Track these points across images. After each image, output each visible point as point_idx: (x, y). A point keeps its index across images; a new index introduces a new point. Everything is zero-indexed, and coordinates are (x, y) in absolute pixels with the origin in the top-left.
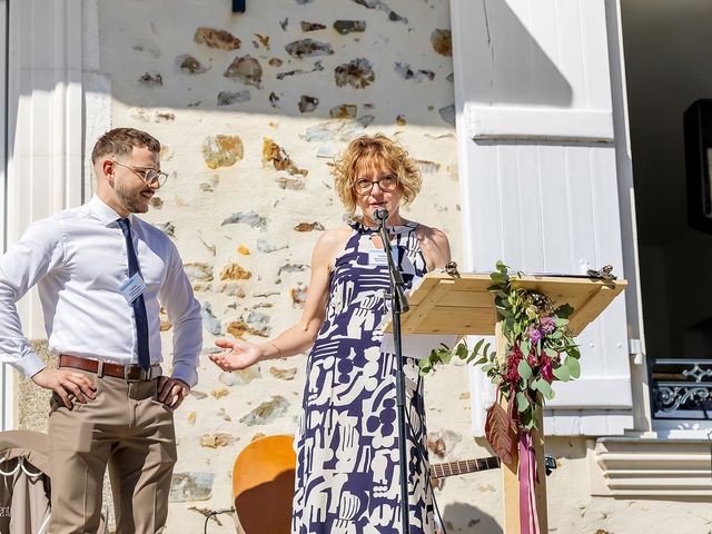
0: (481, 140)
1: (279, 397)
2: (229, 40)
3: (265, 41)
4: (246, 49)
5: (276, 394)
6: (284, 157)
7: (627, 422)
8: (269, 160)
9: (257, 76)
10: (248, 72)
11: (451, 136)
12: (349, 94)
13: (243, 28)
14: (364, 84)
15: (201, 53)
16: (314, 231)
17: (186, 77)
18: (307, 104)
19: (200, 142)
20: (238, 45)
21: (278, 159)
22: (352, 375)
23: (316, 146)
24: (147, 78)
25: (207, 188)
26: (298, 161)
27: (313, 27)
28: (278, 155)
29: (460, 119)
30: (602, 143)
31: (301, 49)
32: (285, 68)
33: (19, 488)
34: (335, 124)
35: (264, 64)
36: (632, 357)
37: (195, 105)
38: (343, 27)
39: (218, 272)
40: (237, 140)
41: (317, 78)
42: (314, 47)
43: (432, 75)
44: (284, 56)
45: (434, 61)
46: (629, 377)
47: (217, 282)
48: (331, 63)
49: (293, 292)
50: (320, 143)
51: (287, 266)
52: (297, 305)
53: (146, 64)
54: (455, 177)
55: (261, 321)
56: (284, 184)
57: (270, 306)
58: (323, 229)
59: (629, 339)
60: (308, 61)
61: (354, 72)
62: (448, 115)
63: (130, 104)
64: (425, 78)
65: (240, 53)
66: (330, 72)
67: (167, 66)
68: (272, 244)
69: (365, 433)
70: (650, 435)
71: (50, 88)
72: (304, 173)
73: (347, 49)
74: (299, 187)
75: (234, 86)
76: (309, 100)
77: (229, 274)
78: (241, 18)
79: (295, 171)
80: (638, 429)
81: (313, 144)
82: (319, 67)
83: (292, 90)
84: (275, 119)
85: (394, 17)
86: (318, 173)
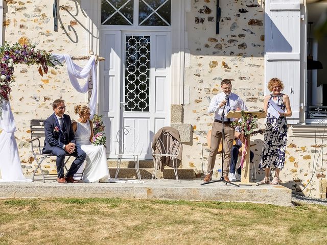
0: (269, 61)
2: (215, 40)
3: (223, 40)
4: (219, 42)
7: (298, 121)
8: (223, 66)
9: (221, 48)
10: (219, 47)
11: (263, 59)
12: (241, 51)
13: (218, 37)
14: (244, 48)
15: (209, 43)
17: (206, 49)
18: (232, 53)
19: (209, 62)
20: (217, 41)
21: (225, 65)
23: (233, 62)
24: (198, 49)
25: (210, 72)
26: (229, 66)
27: (234, 36)
29: (265, 55)
30: (297, 60)
31: (231, 41)
32: (227, 46)
33: (168, 137)
34: (238, 57)
35: (223, 45)
36: (301, 107)
37: (208, 55)
38: (240, 36)
39: (211, 90)
40: (216, 62)
41: (234, 48)
42: (234, 41)
43: (260, 46)
44: (227, 43)
45: (260, 42)
46: (299, 111)
47: (211, 92)
48: (237, 44)
53: (197, 46)
54: (264, 68)
56: (226, 71)
58: (234, 80)
59: (300, 103)
60: (232, 44)
61: (242, 46)
62: (263, 55)
63: (194, 55)
64: (258, 46)
65: (217, 43)
66: (237, 46)
67: (202, 47)
70: (304, 124)
71: (178, 52)
72: (230, 68)
73: (241, 41)
74: (229, 71)
75: (216, 50)
76: (232, 52)
77: (214, 90)
78: (218, 35)
79: (229, 68)
80: (301, 122)
82: (235, 45)
83: (228, 51)
84: (224, 57)
85: (252, 33)
86: (233, 69)
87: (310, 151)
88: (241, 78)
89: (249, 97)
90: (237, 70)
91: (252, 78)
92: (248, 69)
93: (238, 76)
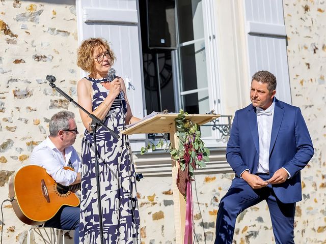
0: (88, 23)
1: (10, 140)
5: (8, 138)
6: (8, 29)
7: (144, 145)
8: (2, 30)
11: (74, 19)
16: (21, 63)
18: (17, 4)
21: (6, 30)
22: (113, 147)
23: (21, 23)
26: (14, 30)
28: (6, 28)
30: (133, 24)
34: (28, 13)
49: (14, 91)
50: (22, 22)
51: (11, 79)
52: (15, 97)
54: (76, 38)
55: (1, 105)
56: (8, 41)
57: (4, 98)
58: (25, 62)
62: (72, 10)
68: (5, 69)
69: (120, 172)
72: (16, 36)
74: (14, 43)
76: (17, 2)
79: (13, 35)
81: (19, 22)
84: (3, 11)
86: (22, 38)
87: (163, 203)
88: (38, 58)
89: (54, 98)
90: (29, 41)
91: (57, 58)
92: (47, 38)
93: (32, 52)
